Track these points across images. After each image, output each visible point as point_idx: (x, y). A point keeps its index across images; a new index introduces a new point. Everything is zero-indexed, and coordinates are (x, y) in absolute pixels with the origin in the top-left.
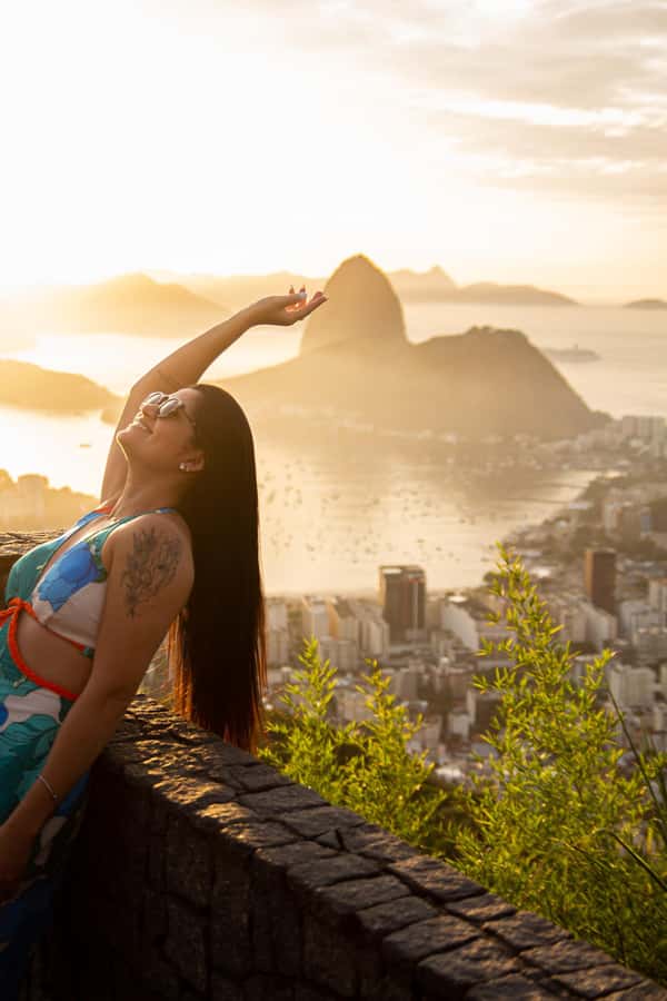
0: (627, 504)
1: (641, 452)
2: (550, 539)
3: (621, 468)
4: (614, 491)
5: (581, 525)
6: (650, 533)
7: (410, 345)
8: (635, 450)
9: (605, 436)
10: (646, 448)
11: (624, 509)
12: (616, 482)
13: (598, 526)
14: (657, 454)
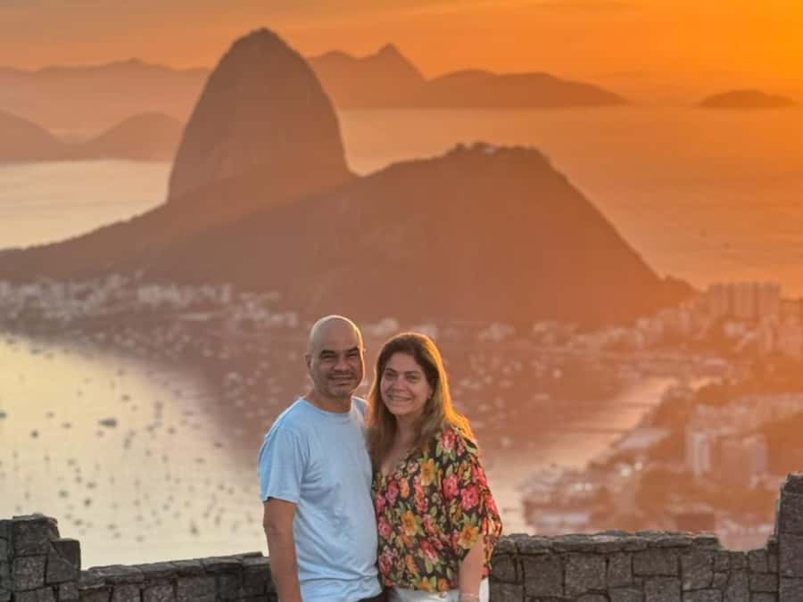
0: (725, 431)
1: (743, 343)
2: (603, 495)
3: (713, 371)
4: (702, 409)
5: (652, 466)
6: (765, 477)
7: (355, 179)
8: (735, 340)
9: (683, 318)
10: (750, 336)
11: (721, 439)
12: (707, 396)
13: (680, 469)
14: (769, 344)
